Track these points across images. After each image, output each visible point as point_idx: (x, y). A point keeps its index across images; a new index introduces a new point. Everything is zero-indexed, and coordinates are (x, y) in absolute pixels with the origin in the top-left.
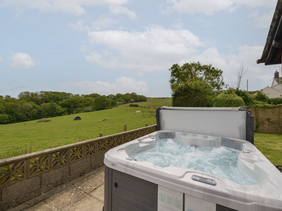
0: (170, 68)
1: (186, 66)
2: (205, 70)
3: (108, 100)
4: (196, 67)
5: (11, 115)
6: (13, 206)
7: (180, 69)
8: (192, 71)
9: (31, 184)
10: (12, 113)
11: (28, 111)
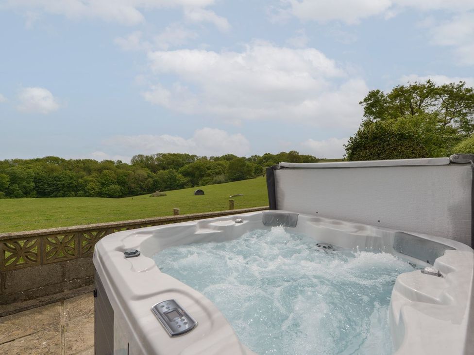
0: (363, 101)
1: (399, 92)
2: (446, 97)
3: (250, 164)
4: (421, 91)
5: (123, 186)
6: (21, 300)
7: (384, 100)
8: (412, 101)
9: (48, 274)
10: (124, 183)
11: (142, 181)
